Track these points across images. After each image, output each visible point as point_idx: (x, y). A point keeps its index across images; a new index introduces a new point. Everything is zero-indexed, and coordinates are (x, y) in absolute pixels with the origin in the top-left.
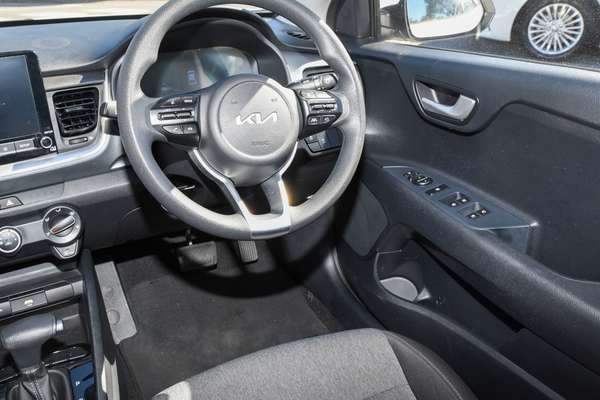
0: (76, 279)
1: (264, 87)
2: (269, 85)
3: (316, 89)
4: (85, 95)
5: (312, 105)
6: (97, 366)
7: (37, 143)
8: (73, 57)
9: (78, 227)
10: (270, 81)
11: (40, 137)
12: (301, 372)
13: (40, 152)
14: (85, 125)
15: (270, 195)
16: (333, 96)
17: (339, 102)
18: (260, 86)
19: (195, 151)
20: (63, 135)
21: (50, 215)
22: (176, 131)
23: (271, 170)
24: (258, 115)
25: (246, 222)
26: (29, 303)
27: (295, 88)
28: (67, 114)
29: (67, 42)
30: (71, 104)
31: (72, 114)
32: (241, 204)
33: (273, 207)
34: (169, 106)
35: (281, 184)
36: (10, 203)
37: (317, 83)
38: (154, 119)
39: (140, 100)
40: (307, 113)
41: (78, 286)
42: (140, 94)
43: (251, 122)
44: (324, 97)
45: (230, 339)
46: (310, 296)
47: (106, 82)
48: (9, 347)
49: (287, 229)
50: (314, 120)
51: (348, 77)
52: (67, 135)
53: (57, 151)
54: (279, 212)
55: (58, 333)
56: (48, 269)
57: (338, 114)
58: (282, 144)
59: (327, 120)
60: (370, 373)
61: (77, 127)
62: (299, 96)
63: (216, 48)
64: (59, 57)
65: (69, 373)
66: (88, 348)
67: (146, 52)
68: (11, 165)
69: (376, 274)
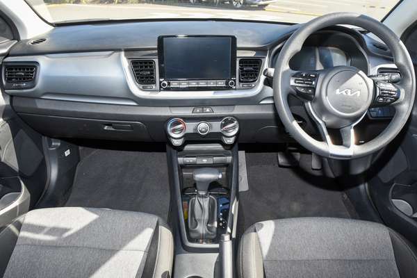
0: (229, 155)
1: (357, 75)
2: (360, 75)
3: (385, 81)
4: (254, 63)
5: (382, 90)
6: (232, 200)
7: (227, 83)
8: (253, 41)
9: (237, 129)
10: (361, 72)
11: (229, 80)
12: (335, 234)
13: (227, 88)
14: (251, 78)
15: (344, 135)
16: (396, 87)
17: (399, 92)
18: (354, 75)
19: (309, 104)
20: (240, 81)
21: (225, 121)
22: (302, 90)
23: (348, 122)
24: (349, 91)
25: (329, 147)
26: (205, 161)
27: (374, 78)
28: (244, 71)
29: (251, 33)
30: (247, 66)
31: (246, 71)
32: (328, 137)
33: (344, 143)
34: (302, 76)
35: (352, 131)
36: (208, 110)
37: (387, 78)
38: (292, 82)
39: (287, 71)
40: (378, 95)
41: (229, 159)
42: (288, 67)
43: (345, 94)
44: (390, 87)
45: (296, 206)
46: (345, 196)
47: (267, 58)
48: (196, 179)
49: (350, 156)
50: (381, 99)
51: (408, 77)
52: (242, 82)
53: (235, 89)
54: (348, 146)
55: (219, 179)
56: (218, 147)
57: (397, 98)
58: (359, 109)
59: (389, 101)
60: (374, 248)
61: (247, 78)
62: (375, 84)
63: (330, 48)
64: (246, 40)
65: (218, 199)
66: (229, 190)
67: (296, 45)
68: (212, 92)
69: (390, 195)
